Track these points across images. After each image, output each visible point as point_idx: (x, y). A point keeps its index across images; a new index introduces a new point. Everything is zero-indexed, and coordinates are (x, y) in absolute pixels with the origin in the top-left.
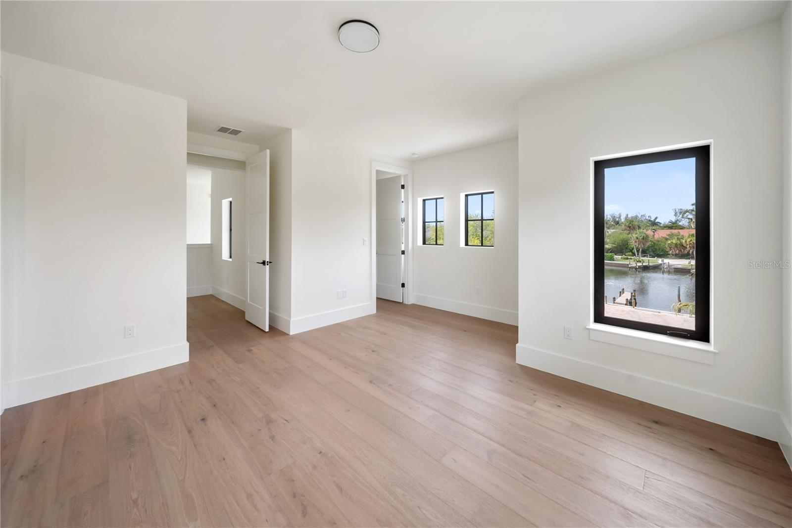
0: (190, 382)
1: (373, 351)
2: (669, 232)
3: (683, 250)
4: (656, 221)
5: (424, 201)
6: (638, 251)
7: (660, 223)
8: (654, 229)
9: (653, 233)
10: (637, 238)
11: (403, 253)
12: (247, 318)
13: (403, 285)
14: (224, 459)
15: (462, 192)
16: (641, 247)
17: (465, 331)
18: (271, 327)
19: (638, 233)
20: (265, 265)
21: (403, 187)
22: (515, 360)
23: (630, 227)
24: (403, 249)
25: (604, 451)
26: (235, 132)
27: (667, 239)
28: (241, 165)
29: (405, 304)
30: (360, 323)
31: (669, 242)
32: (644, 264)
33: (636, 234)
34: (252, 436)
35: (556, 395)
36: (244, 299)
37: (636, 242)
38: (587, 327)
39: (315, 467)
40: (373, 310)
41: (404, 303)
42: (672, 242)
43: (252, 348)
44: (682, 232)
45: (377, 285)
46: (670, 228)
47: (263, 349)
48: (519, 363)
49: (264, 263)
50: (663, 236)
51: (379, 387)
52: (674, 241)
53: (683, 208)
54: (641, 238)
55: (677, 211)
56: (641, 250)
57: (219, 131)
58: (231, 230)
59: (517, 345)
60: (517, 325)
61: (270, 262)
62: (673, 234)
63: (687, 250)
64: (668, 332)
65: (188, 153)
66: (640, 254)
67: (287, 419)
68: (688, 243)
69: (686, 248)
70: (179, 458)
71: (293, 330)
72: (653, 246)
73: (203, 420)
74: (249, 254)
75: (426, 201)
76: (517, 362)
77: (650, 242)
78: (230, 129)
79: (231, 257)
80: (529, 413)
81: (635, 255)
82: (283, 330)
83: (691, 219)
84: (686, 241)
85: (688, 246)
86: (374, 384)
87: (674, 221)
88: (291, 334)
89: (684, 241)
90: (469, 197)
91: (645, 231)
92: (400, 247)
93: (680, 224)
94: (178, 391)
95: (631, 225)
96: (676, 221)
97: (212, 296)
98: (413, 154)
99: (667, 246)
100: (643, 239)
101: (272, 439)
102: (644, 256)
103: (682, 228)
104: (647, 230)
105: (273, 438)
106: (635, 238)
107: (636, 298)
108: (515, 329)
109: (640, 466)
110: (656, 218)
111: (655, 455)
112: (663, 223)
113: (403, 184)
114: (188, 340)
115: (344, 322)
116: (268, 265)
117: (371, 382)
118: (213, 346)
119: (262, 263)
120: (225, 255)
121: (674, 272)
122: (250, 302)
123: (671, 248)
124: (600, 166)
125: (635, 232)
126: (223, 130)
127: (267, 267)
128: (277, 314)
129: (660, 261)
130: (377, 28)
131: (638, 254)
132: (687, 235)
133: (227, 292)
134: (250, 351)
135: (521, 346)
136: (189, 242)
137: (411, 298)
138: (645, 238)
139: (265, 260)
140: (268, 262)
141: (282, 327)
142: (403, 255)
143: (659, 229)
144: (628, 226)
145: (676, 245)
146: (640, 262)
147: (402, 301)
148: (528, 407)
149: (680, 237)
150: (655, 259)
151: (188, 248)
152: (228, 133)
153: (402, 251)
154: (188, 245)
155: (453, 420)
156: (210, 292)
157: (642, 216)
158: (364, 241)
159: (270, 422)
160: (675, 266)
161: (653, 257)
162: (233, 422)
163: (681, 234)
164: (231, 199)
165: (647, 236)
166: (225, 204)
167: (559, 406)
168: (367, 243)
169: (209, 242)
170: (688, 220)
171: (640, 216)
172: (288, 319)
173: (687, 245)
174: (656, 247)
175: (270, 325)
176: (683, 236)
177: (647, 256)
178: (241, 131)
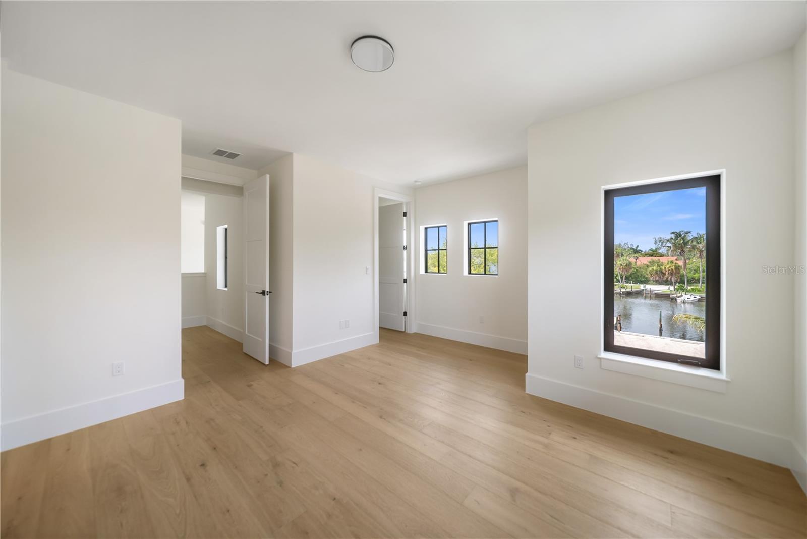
0: (187, 423)
1: (380, 383)
2: (650, 259)
3: (662, 277)
4: (638, 249)
5: (426, 228)
6: (622, 278)
7: (642, 251)
8: (636, 257)
9: (635, 261)
10: (621, 265)
11: (405, 281)
12: (244, 350)
13: (405, 314)
14: (228, 511)
15: (465, 220)
16: (625, 274)
17: (471, 360)
18: (271, 360)
19: (622, 260)
20: (265, 295)
21: (405, 214)
22: (525, 390)
24: (405, 278)
25: (626, 484)
26: (232, 156)
27: (648, 266)
28: (238, 191)
29: (408, 333)
30: (363, 354)
31: (650, 269)
32: (628, 290)
33: (620, 261)
34: (259, 482)
35: (569, 426)
36: (242, 330)
37: (620, 269)
38: (599, 356)
39: (329, 516)
40: (376, 340)
41: (406, 331)
42: (653, 269)
43: (252, 383)
44: (662, 260)
45: (380, 314)
46: (651, 255)
47: (264, 384)
48: (528, 393)
49: (263, 293)
50: (645, 263)
51: (389, 422)
52: (655, 268)
53: (662, 237)
55: (657, 239)
56: (624, 276)
57: (214, 154)
58: (226, 258)
59: (526, 374)
60: (526, 354)
61: (270, 292)
62: (653, 261)
63: (666, 276)
64: (679, 360)
65: (182, 177)
66: (624, 280)
67: (296, 462)
68: (667, 270)
69: (665, 274)
70: (178, 511)
71: (295, 363)
72: (635, 273)
73: (203, 465)
74: (246, 283)
75: (428, 229)
76: (527, 392)
77: (633, 269)
78: (227, 152)
79: (226, 286)
80: (546, 446)
81: (619, 281)
82: (285, 363)
83: (670, 247)
84: (665, 268)
85: (667, 273)
86: (385, 419)
87: (654, 249)
88: (292, 367)
89: (663, 268)
90: (472, 225)
91: (628, 258)
92: (403, 275)
93: (659, 252)
94: (173, 434)
96: (656, 249)
97: (206, 328)
98: (416, 181)
99: (648, 272)
100: (626, 266)
101: (281, 486)
102: (628, 283)
103: (662, 256)
104: (630, 258)
105: (281, 483)
106: (619, 265)
107: (621, 322)
108: (523, 359)
109: (665, 501)
110: (638, 246)
111: (676, 487)
112: (644, 251)
113: (405, 212)
114: (183, 376)
115: (346, 353)
116: (267, 295)
117: (381, 417)
118: (209, 381)
119: (261, 293)
120: (220, 284)
121: (655, 297)
122: (248, 334)
123: (651, 274)
124: (609, 195)
125: (619, 259)
126: (220, 153)
127: (267, 297)
128: (277, 346)
129: (642, 287)
130: (392, 45)
131: (622, 281)
132: (666, 262)
133: (222, 322)
134: (249, 386)
135: (531, 375)
136: (182, 272)
137: (413, 327)
138: (629, 265)
139: (264, 290)
140: (267, 292)
141: (283, 361)
142: (405, 284)
143: (640, 256)
145: (656, 271)
146: (624, 288)
147: (404, 330)
148: (545, 441)
149: (660, 264)
150: (637, 285)
151: (182, 277)
152: (225, 157)
153: (404, 279)
154: (182, 274)
155: (470, 456)
156: (204, 323)
157: (625, 244)
158: (366, 269)
159: (276, 465)
160: (656, 292)
161: (636, 283)
162: (236, 468)
163: (661, 261)
164: (226, 226)
165: (630, 263)
166: (220, 231)
167: (575, 438)
168: (370, 271)
169: (203, 271)
170: (667, 249)
171: (623, 244)
172: (289, 351)
173: (666, 271)
174: (638, 274)
175: (270, 358)
176: (662, 263)
177: (630, 283)
178: (239, 155)
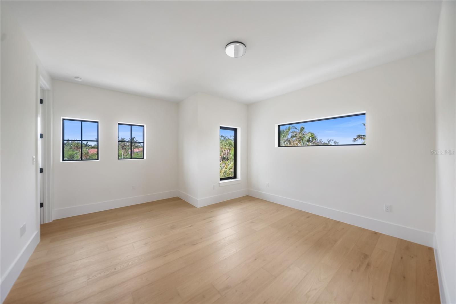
4: (88, 144)
5: (63, 120)
7: (91, 146)
8: (88, 149)
11: (41, 171)
13: (41, 205)
21: (41, 101)
23: (77, 147)
24: (41, 167)
29: (48, 224)
38: (219, 183)
50: (94, 152)
54: (84, 153)
95: (78, 146)
100: (86, 154)
113: (41, 98)
137: (53, 215)
142: (41, 173)
144: (76, 147)
153: (40, 169)
168: (35, 162)
